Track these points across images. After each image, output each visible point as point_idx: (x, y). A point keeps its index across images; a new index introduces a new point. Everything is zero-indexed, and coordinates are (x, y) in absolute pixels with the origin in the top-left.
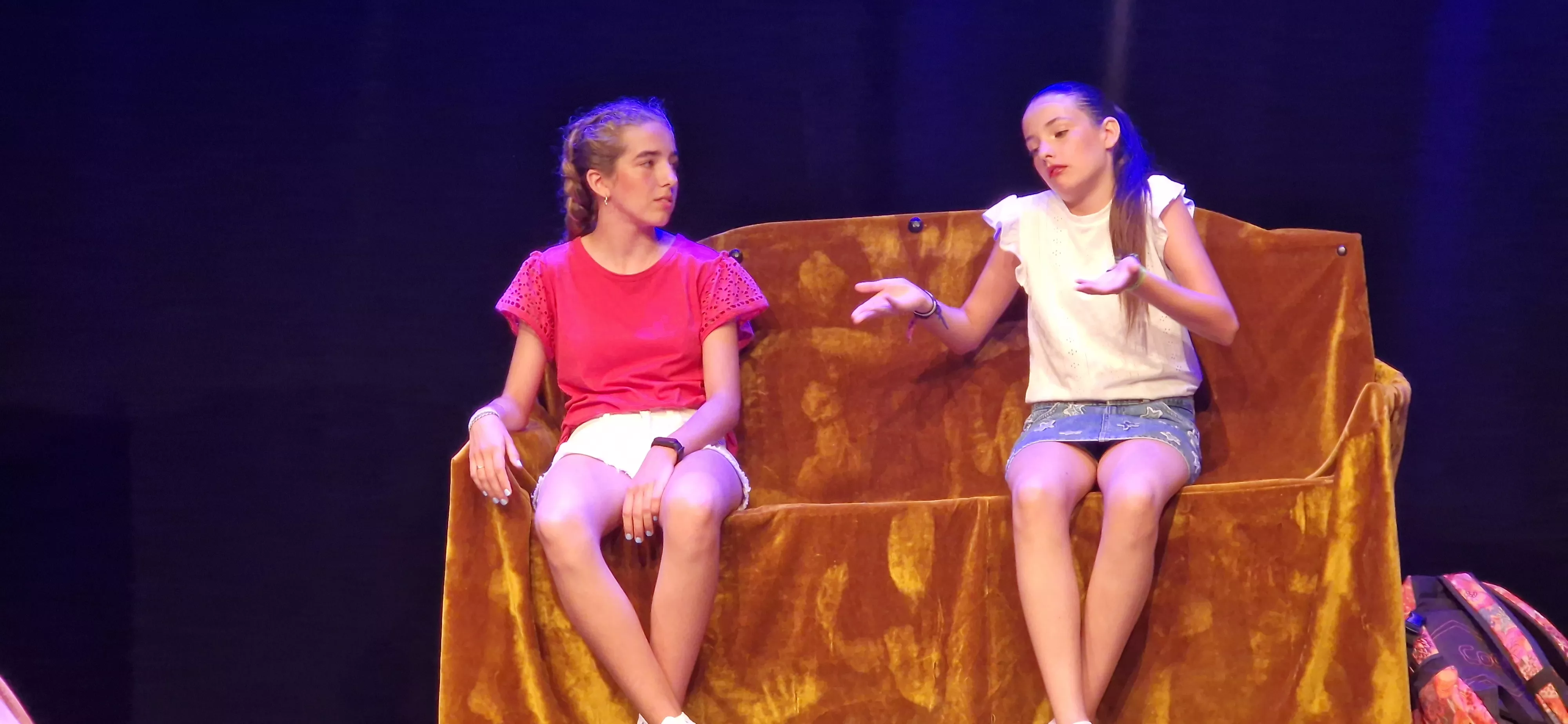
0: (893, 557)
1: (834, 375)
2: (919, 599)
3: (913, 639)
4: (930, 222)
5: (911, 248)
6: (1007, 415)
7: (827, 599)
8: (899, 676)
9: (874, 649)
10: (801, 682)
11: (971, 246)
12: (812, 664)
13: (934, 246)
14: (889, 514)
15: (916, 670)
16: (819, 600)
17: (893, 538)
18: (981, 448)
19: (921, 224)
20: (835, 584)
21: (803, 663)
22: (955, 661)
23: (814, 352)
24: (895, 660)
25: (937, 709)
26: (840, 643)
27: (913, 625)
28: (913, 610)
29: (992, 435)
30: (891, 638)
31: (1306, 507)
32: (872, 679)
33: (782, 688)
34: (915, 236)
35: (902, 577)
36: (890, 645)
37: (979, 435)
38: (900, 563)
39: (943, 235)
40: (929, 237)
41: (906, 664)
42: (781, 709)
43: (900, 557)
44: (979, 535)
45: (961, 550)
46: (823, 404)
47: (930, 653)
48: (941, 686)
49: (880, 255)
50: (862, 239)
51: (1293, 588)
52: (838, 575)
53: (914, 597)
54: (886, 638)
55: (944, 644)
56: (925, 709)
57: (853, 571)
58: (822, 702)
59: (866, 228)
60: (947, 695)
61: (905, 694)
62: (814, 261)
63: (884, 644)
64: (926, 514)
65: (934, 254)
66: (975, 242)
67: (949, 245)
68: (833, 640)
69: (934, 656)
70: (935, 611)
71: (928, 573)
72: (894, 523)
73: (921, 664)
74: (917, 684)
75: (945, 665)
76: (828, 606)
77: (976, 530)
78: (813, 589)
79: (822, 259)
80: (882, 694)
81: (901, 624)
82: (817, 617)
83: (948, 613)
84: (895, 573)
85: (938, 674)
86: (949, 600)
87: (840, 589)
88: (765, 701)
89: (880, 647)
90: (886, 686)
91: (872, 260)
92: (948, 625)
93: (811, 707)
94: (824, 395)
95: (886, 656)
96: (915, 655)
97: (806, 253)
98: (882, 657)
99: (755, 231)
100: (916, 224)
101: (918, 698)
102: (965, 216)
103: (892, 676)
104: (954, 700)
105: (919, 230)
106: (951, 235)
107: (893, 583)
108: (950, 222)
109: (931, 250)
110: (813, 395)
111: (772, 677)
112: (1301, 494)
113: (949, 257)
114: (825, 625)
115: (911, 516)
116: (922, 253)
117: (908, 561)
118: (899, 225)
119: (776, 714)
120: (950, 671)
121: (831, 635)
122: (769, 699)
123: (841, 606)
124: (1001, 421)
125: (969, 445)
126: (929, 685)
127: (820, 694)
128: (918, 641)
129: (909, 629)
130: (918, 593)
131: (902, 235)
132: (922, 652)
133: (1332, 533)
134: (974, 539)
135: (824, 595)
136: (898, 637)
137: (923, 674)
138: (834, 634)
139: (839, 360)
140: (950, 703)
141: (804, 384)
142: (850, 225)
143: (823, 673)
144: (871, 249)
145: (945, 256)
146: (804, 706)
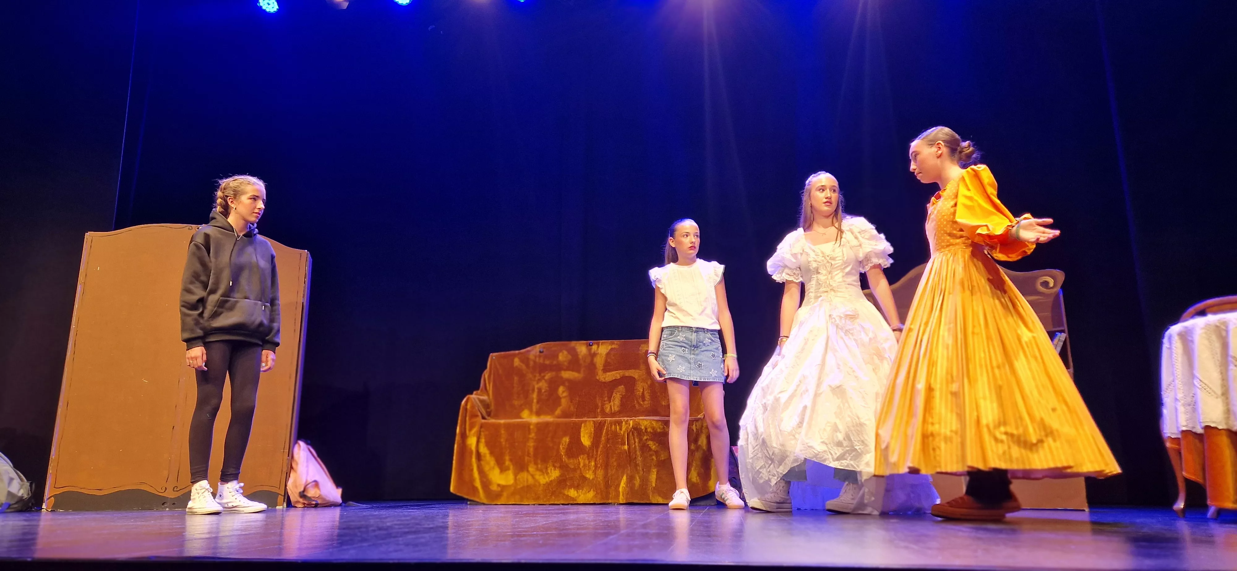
0: (582, 434)
1: (567, 384)
2: (589, 447)
3: (587, 459)
4: (595, 344)
5: (590, 350)
6: (614, 397)
7: (563, 446)
8: (582, 469)
9: (576, 461)
10: (555, 470)
11: (606, 350)
12: (558, 465)
13: (596, 349)
14: (582, 422)
15: (587, 468)
16: (561, 446)
17: (582, 429)
18: (607, 406)
19: (593, 344)
20: (566, 442)
21: (556, 465)
22: (599, 465)
23: (562, 378)
24: (582, 465)
25: (593, 479)
26: (566, 459)
27: (587, 454)
28: (587, 450)
29: (610, 402)
30: (581, 458)
31: (696, 426)
32: (575, 470)
33: (549, 471)
34: (591, 347)
35: (584, 440)
36: (580, 460)
37: (606, 402)
38: (584, 437)
39: (598, 347)
40: (594, 347)
41: (585, 465)
42: (549, 478)
43: (584, 435)
44: (606, 429)
45: (601, 434)
46: (563, 392)
47: (591, 463)
48: (595, 472)
49: (581, 352)
50: (576, 347)
51: (691, 448)
52: (566, 440)
53: (588, 447)
54: (579, 458)
55: (596, 460)
56: (590, 479)
57: (570, 438)
58: (560, 476)
59: (578, 345)
60: (596, 476)
61: (584, 475)
62: (563, 353)
63: (579, 460)
64: (592, 423)
65: (596, 352)
66: (607, 349)
67: (600, 350)
68: (565, 458)
69: (593, 463)
70: (593, 450)
71: (592, 440)
72: (583, 425)
73: (589, 466)
74: (587, 472)
75: (596, 466)
76: (563, 448)
77: (605, 428)
78: (559, 443)
79: (565, 352)
80: (577, 475)
81: (583, 454)
82: (560, 451)
83: (597, 451)
84: (582, 439)
85: (593, 469)
86: (597, 447)
87: (567, 443)
88: (544, 475)
89: (578, 461)
90: (578, 472)
91: (579, 353)
92: (597, 454)
93: (557, 477)
94: (564, 390)
95: (579, 463)
96: (587, 463)
97: (561, 351)
98: (578, 463)
99: (547, 344)
100: (591, 344)
101: (588, 476)
102: (605, 342)
103: (581, 469)
104: (598, 477)
105: (592, 345)
106: (600, 347)
107: (582, 442)
108: (600, 344)
109: (595, 351)
110: (561, 389)
111: (547, 468)
112: (695, 422)
113: (600, 353)
114: (562, 454)
115: (588, 423)
116: (593, 351)
117: (586, 436)
118: (587, 344)
119: (547, 479)
120: (597, 468)
121: (564, 456)
122: (545, 475)
123: (567, 448)
124: (612, 398)
125: (603, 405)
126: (591, 472)
127: (560, 474)
128: (588, 459)
129: (586, 455)
130: (589, 445)
131: (587, 346)
132: (589, 462)
133: (702, 432)
134: (605, 430)
135: (562, 445)
136: (583, 458)
137: (589, 470)
138: (565, 456)
139: (569, 380)
140: (597, 477)
141: (558, 386)
142: (573, 343)
143: (561, 467)
144: (579, 350)
145: (599, 353)
146: (555, 477)
